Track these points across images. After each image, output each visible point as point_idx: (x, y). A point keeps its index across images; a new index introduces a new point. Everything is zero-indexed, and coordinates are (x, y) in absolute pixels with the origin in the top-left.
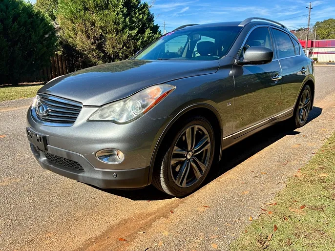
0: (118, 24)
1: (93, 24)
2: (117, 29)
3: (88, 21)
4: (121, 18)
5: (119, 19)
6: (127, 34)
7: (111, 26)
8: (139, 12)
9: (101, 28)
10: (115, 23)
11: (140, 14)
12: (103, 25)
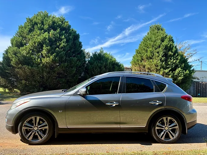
0: (158, 66)
1: (144, 67)
2: (156, 69)
3: (142, 65)
4: (160, 63)
5: (158, 64)
6: (162, 72)
7: (154, 67)
8: (174, 58)
9: (149, 69)
10: (156, 66)
11: (174, 60)
12: (149, 67)
